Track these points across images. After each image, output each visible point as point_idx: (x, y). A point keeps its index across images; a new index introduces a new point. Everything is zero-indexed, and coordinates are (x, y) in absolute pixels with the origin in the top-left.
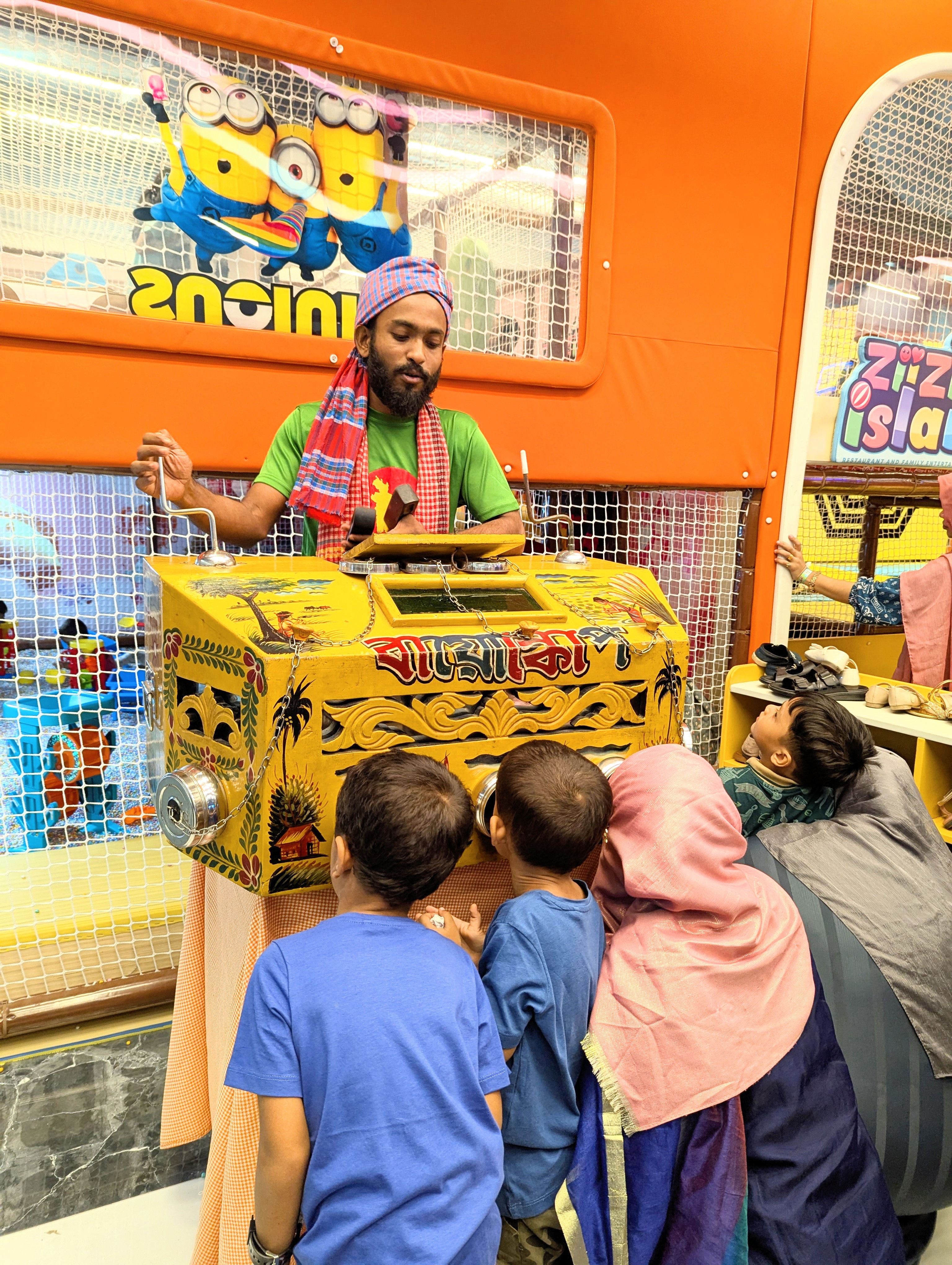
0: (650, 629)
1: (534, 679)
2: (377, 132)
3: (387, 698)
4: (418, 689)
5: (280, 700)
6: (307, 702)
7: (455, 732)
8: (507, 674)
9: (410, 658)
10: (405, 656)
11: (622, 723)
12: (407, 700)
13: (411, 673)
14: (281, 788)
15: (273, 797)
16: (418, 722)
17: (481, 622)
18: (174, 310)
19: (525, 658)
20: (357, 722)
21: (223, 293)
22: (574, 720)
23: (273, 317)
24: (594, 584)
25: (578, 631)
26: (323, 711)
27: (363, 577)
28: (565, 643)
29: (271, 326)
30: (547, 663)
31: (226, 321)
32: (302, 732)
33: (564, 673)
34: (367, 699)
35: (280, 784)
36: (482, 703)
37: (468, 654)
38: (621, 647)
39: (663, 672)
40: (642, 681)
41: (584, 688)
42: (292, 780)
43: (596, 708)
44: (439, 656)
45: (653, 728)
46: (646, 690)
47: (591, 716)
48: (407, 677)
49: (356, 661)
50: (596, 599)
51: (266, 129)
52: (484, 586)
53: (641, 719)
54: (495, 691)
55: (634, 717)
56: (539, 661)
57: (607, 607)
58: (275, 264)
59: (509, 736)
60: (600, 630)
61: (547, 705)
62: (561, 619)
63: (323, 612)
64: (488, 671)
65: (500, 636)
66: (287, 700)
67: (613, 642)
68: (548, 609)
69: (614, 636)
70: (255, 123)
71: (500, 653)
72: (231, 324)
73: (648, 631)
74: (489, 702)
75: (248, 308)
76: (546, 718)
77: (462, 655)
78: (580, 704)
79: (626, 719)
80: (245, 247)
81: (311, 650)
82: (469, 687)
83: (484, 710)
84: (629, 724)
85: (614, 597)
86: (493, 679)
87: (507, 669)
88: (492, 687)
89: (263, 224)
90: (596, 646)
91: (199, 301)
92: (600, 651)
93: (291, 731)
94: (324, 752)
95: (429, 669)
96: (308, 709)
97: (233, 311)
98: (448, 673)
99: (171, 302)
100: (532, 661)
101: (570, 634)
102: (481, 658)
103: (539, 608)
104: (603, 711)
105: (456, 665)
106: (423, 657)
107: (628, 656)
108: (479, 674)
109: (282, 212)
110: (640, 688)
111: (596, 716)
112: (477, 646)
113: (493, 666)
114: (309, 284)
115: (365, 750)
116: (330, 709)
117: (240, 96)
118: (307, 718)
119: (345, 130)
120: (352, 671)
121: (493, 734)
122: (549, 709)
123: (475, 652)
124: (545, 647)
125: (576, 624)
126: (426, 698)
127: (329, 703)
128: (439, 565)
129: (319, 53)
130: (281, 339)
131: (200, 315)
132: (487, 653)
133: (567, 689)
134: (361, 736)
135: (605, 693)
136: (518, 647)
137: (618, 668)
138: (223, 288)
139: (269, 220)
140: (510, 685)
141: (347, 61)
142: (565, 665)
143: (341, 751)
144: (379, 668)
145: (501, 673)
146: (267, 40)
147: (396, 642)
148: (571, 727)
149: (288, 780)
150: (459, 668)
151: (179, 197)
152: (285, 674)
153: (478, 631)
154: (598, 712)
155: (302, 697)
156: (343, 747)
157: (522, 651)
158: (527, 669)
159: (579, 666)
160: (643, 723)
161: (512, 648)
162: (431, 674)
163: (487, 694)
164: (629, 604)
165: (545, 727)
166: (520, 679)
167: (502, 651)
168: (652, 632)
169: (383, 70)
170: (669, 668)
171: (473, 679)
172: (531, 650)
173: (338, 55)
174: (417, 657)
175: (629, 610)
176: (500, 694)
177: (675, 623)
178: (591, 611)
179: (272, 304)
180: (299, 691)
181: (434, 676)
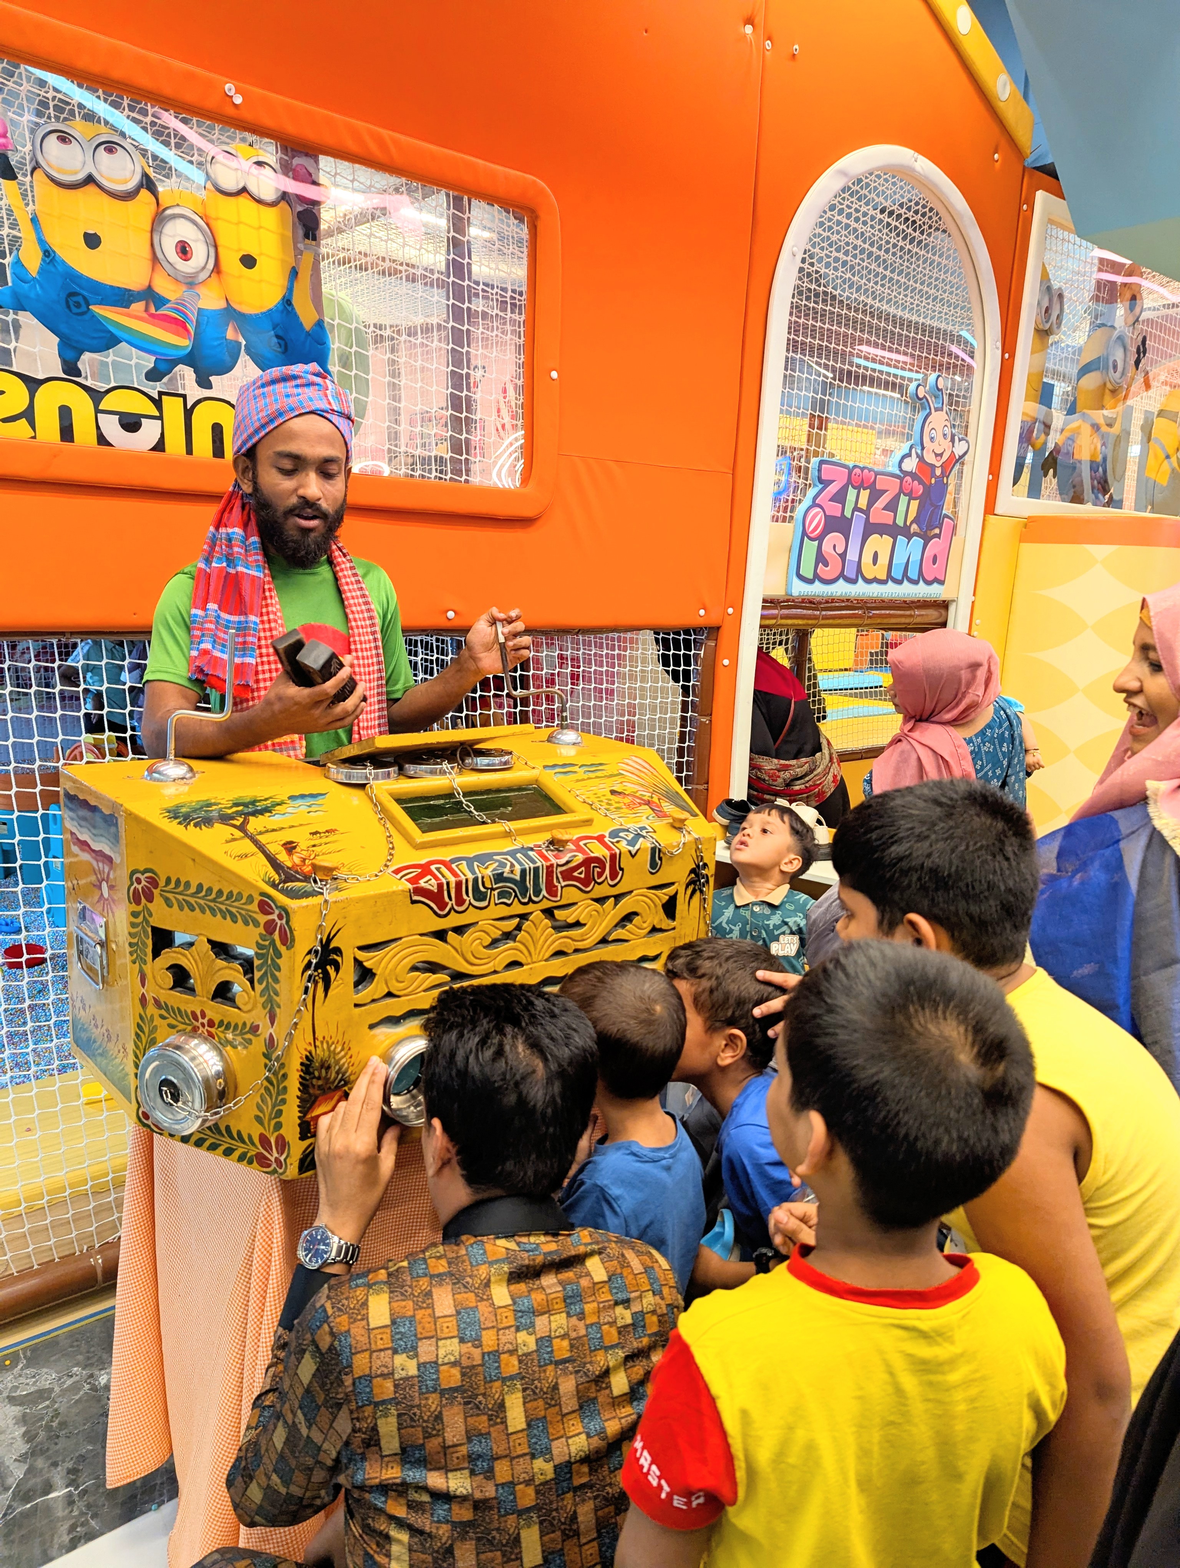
0: (677, 825)
1: (570, 894)
2: (283, 204)
3: (421, 935)
4: (455, 920)
5: (309, 952)
6: (338, 951)
7: (492, 964)
8: (544, 892)
9: (445, 887)
10: (440, 886)
11: (654, 930)
12: (441, 935)
13: (447, 904)
14: (310, 1053)
15: (302, 1064)
16: (454, 958)
17: (508, 834)
18: (32, 425)
19: (561, 873)
20: (390, 966)
21: (96, 404)
22: (609, 933)
23: (162, 434)
24: (605, 773)
25: (607, 835)
26: (355, 959)
27: (362, 786)
28: (598, 851)
29: (160, 446)
30: (582, 876)
31: (102, 440)
32: (332, 986)
33: (599, 884)
34: (400, 938)
35: (309, 1048)
36: (519, 928)
37: (505, 875)
38: (653, 850)
39: (692, 871)
40: (673, 884)
41: (618, 898)
42: (322, 1043)
43: (628, 918)
44: (476, 880)
45: (683, 933)
46: (676, 893)
47: (624, 927)
48: (442, 909)
49: (389, 896)
50: (613, 792)
51: (144, 193)
52: (495, 786)
53: (673, 924)
54: (531, 913)
55: (666, 923)
56: (575, 874)
57: (627, 800)
58: (163, 367)
59: (546, 960)
60: (628, 831)
61: (582, 922)
62: (588, 822)
63: (332, 838)
64: (524, 891)
65: (532, 849)
66: (316, 952)
67: (644, 844)
68: (573, 812)
69: (644, 837)
70: (131, 185)
71: (536, 870)
72: (109, 444)
73: (675, 827)
74: (526, 925)
75: (131, 423)
76: (582, 935)
77: (499, 877)
78: (614, 915)
79: (658, 926)
80: (124, 344)
81: (340, 890)
82: (505, 911)
83: (521, 936)
84: (661, 930)
85: (630, 788)
86: (530, 900)
87: (543, 887)
88: (530, 908)
89: (145, 315)
90: (630, 852)
91: (65, 413)
92: (633, 856)
93: (321, 985)
94: (356, 1005)
95: (465, 897)
96: (339, 959)
97: (111, 427)
98: (484, 899)
99: (29, 415)
100: (568, 875)
101: (600, 839)
102: (518, 878)
103: (564, 812)
104: (637, 920)
105: (492, 889)
106: (459, 884)
107: (660, 859)
108: (516, 896)
109: (169, 301)
110: (671, 890)
111: (630, 926)
112: (512, 865)
113: (530, 884)
114: (207, 393)
115: (398, 996)
116: (362, 955)
117: (110, 150)
118: (337, 970)
119: (243, 200)
120: (385, 910)
121: (529, 960)
122: (585, 925)
123: (512, 872)
124: (580, 857)
125: (601, 827)
126: (460, 930)
127: (361, 948)
128: (446, 765)
129: (211, 103)
130: (175, 463)
131: (67, 433)
132: (523, 872)
133: (601, 900)
134: (394, 981)
135: (638, 901)
136: (554, 861)
137: (652, 873)
138: (96, 396)
139: (152, 310)
140: (547, 904)
141: (247, 115)
142: (600, 875)
143: (373, 1001)
144: (414, 902)
145: (537, 892)
146: (144, 81)
147: (425, 870)
148: (604, 941)
149: (318, 1043)
150: (496, 892)
151: (34, 278)
152: (314, 922)
153: (507, 846)
154: (631, 921)
155: (332, 945)
156: (375, 997)
157: (558, 865)
158: (563, 884)
159: (613, 875)
160: (674, 929)
161: (548, 864)
162: (467, 903)
163: (524, 917)
164: (647, 796)
165: (580, 945)
166: (556, 896)
167: (538, 868)
168: (680, 829)
169: (291, 129)
170: (698, 866)
171: (509, 902)
172: (568, 862)
173: (235, 105)
174: (453, 885)
175: (648, 803)
176: (537, 915)
177: (696, 815)
178: (611, 808)
179: (161, 418)
180: (329, 940)
181: (470, 904)
